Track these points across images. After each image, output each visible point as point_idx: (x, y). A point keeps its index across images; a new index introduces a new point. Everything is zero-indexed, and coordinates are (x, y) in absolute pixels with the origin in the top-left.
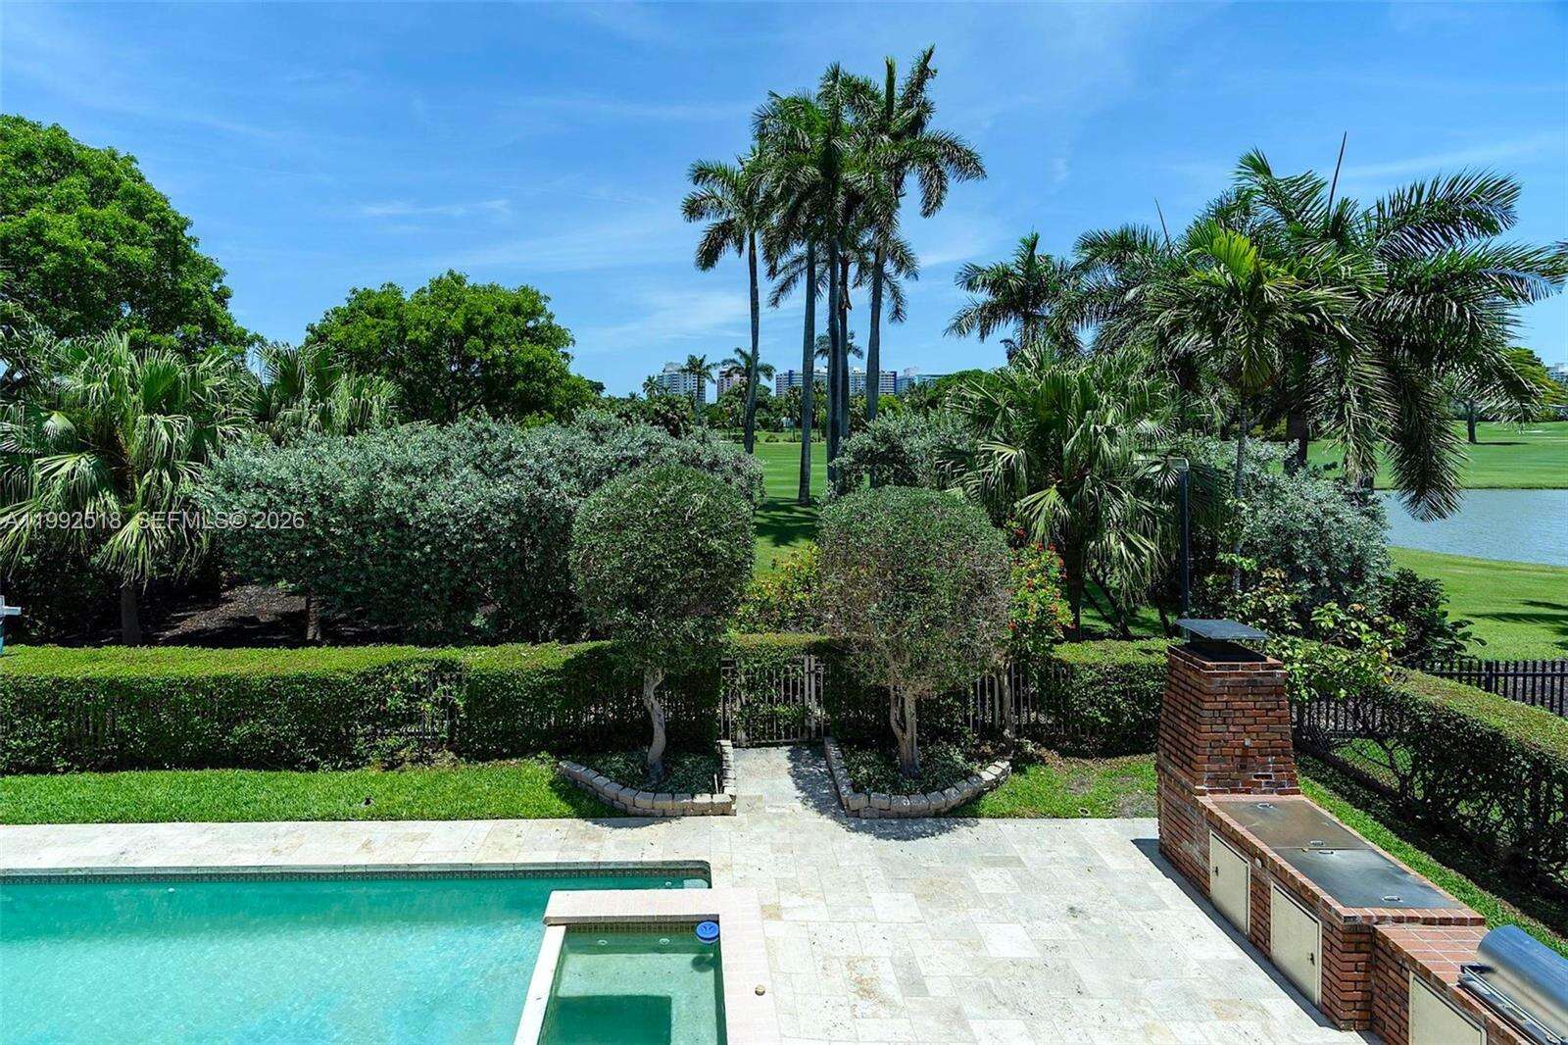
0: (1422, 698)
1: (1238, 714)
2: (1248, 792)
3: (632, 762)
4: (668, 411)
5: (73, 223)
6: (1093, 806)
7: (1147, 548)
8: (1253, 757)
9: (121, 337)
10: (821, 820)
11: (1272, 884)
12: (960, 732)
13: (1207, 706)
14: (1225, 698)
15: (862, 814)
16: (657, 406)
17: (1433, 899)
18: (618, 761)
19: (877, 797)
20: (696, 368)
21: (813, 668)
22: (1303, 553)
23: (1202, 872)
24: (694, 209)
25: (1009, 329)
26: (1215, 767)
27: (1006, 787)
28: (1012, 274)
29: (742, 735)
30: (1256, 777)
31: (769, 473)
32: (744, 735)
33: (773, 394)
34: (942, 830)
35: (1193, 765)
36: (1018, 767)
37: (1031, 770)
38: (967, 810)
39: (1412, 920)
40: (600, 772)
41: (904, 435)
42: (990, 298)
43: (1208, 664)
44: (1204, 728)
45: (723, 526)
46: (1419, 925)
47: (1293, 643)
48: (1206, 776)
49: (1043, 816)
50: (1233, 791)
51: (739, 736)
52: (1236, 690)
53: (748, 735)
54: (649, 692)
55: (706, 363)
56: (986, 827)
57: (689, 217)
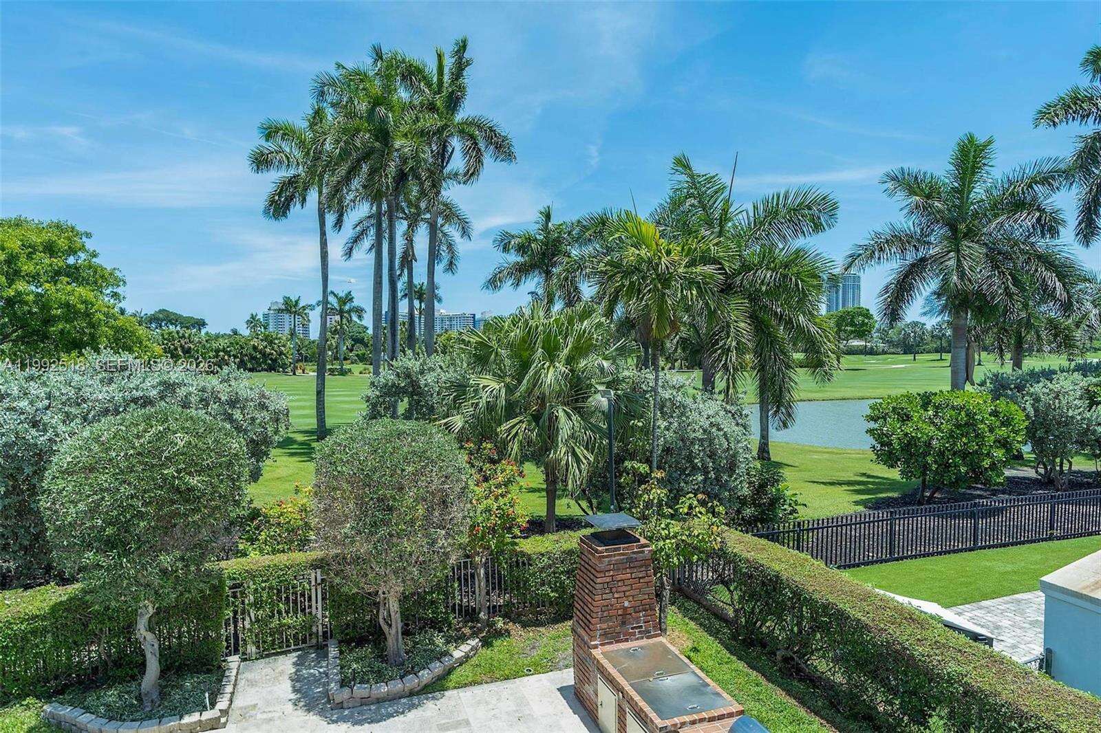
0: (745, 555)
1: (620, 584)
2: (627, 640)
3: (127, 693)
4: (266, 347)
6: (536, 665)
7: (586, 458)
8: (630, 614)
10: (307, 718)
11: (627, 710)
12: (446, 620)
13: (599, 581)
14: (611, 573)
15: (345, 705)
16: (255, 342)
17: (719, 702)
18: (111, 695)
19: (359, 688)
20: (291, 307)
21: (319, 581)
22: (699, 455)
23: (594, 706)
24: (261, 161)
25: (533, 283)
26: (604, 626)
27: (474, 661)
28: (536, 240)
29: (252, 649)
30: (632, 628)
31: (293, 408)
32: (254, 649)
33: (370, 331)
34: (412, 707)
35: (591, 627)
36: (486, 643)
37: (497, 643)
38: (436, 687)
39: (701, 720)
40: (87, 709)
41: (422, 372)
42: (520, 259)
43: (599, 548)
44: (597, 598)
45: (205, 463)
46: (706, 723)
47: (667, 525)
48: (598, 633)
49: (497, 679)
50: (617, 642)
51: (249, 651)
52: (618, 566)
53: (258, 647)
54: (142, 624)
55: (301, 304)
56: (452, 697)
57: (258, 168)
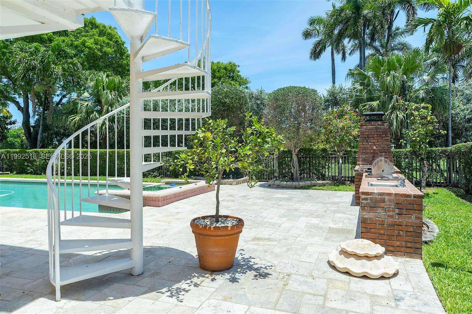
1: (372, 139)
5: (92, 40)
8: (377, 153)
9: (104, 74)
14: (367, 133)
19: (277, 182)
24: (307, 35)
26: (364, 156)
44: (360, 143)
48: (361, 159)
52: (371, 131)
57: (306, 38)
